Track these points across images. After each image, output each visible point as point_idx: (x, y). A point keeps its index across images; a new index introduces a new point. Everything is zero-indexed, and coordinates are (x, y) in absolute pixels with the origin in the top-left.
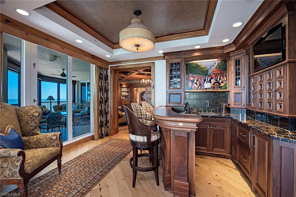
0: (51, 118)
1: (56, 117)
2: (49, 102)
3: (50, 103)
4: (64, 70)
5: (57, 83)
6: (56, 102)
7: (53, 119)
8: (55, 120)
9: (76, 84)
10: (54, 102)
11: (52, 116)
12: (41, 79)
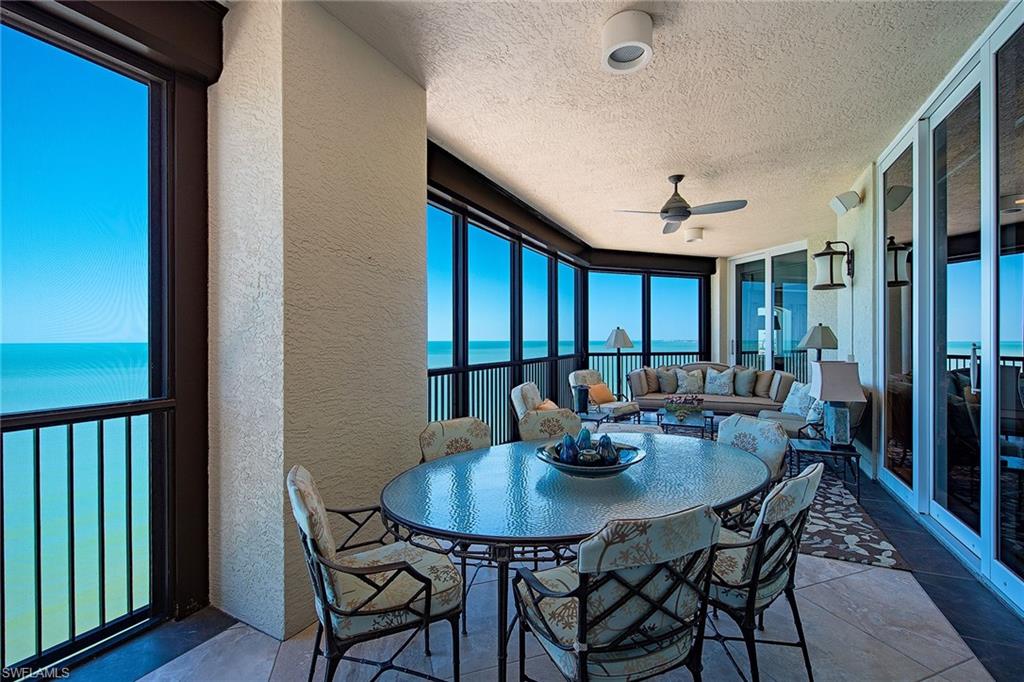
0: (612, 584)
1: (672, 572)
2: (613, 354)
3: (615, 357)
4: (678, 178)
5: (640, 277)
6: (636, 354)
7: (634, 591)
8: (656, 606)
9: (714, 272)
10: (631, 354)
11: (625, 556)
12: (586, 264)
